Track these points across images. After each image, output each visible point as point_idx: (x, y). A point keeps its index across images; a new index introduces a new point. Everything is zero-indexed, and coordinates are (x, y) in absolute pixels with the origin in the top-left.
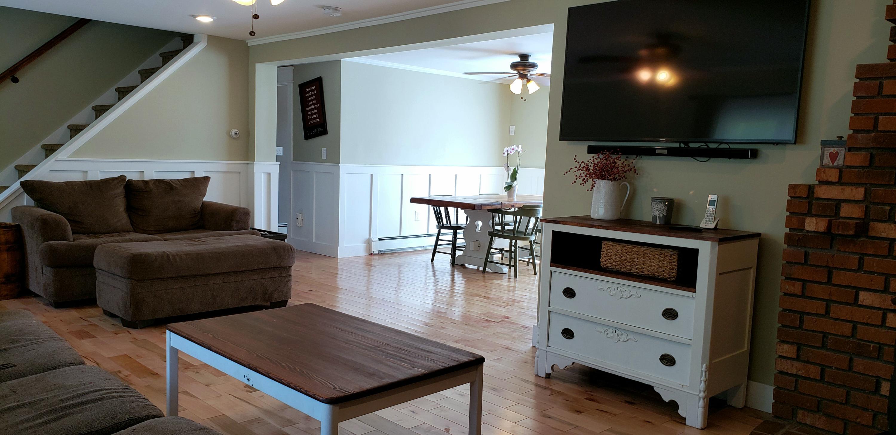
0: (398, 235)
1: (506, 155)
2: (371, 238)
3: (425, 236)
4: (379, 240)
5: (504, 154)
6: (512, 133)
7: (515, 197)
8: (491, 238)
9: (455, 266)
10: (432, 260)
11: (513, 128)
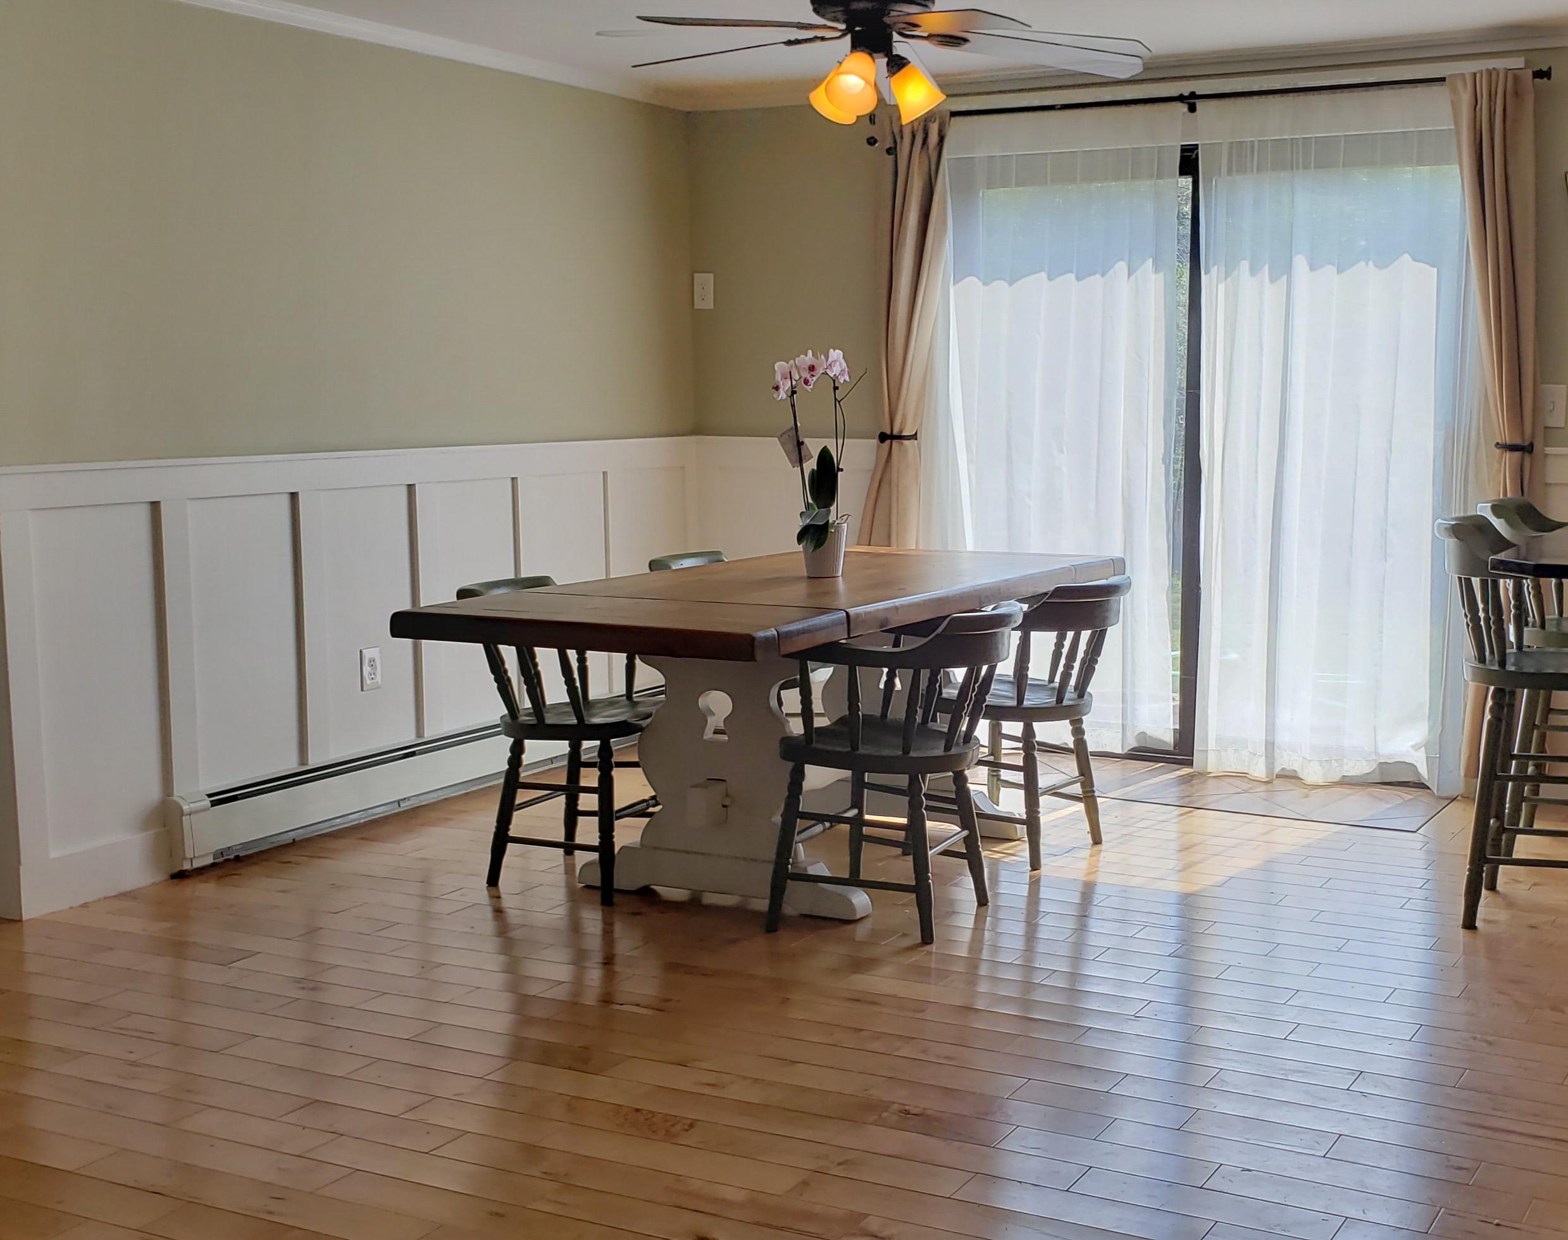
0: (291, 764)
1: (782, 394)
2: (175, 798)
3: (408, 753)
4: (214, 804)
5: (777, 388)
6: (705, 300)
7: (840, 574)
8: (793, 770)
9: (617, 898)
10: (493, 879)
11: (705, 282)
